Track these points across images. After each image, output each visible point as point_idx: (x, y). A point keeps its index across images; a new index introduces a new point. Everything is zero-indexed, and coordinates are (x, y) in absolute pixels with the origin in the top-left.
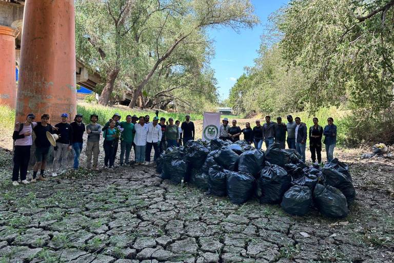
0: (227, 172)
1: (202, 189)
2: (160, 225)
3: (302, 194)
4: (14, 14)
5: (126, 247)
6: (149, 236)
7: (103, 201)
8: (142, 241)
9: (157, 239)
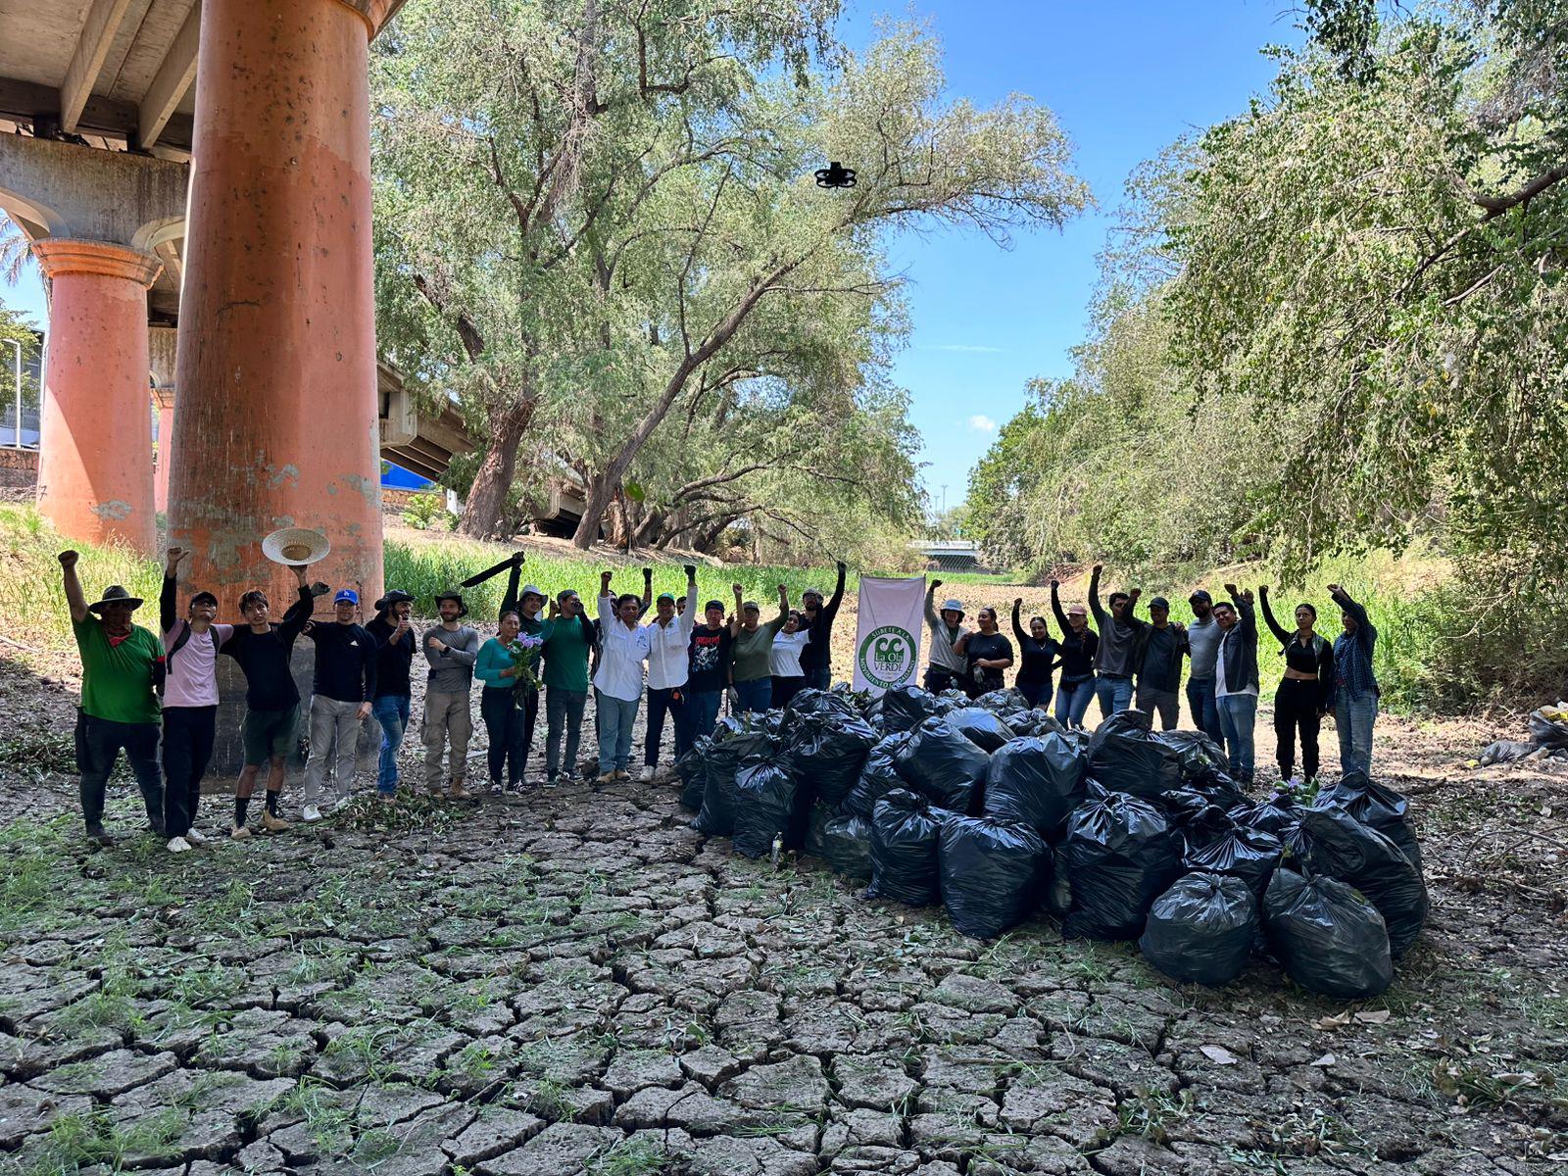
0: (943, 817)
1: (851, 876)
2: (696, 1006)
3: (1217, 905)
4: (142, 196)
5: (577, 1084)
6: (658, 1046)
7: (491, 914)
8: (633, 1064)
9: (684, 1059)
